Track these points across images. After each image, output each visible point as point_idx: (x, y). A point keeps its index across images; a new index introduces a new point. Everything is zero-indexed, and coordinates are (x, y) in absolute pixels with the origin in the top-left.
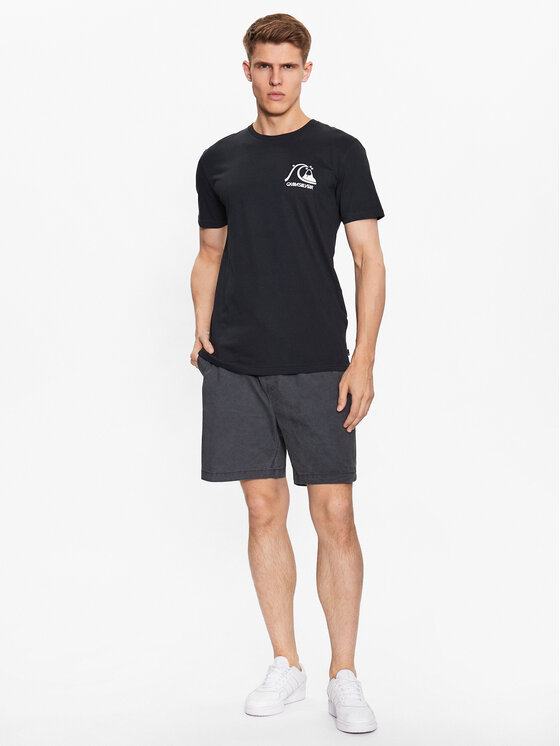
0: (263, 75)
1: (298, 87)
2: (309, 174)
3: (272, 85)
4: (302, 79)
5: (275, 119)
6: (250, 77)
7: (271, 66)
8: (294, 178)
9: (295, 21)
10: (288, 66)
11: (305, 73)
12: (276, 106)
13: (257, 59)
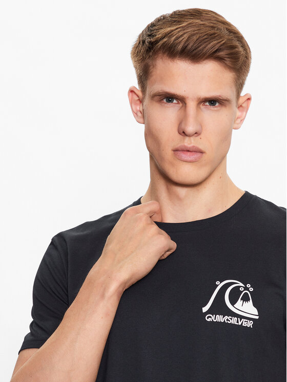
0: (167, 116)
1: (225, 139)
2: (246, 299)
3: (184, 133)
4: (235, 123)
5: (182, 191)
6: (143, 116)
7: (182, 100)
8: (219, 307)
9: (225, 23)
10: (212, 101)
11: (238, 113)
12: (185, 171)
13: (157, 87)
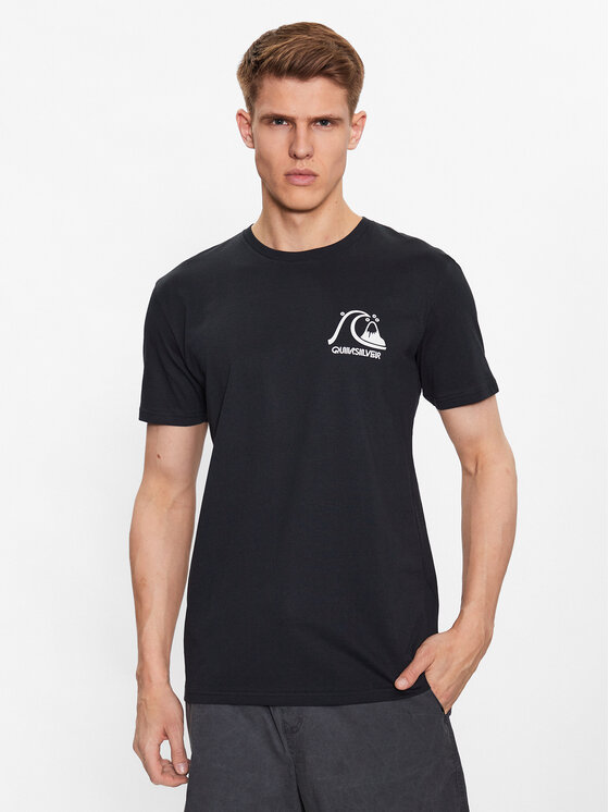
0: (277, 139)
1: (340, 161)
2: (372, 330)
3: (295, 157)
4: (349, 143)
5: (298, 218)
6: (252, 141)
7: (291, 121)
8: (344, 338)
9: (335, 36)
10: (324, 121)
11: (353, 133)
12: (300, 196)
13: (265, 108)
